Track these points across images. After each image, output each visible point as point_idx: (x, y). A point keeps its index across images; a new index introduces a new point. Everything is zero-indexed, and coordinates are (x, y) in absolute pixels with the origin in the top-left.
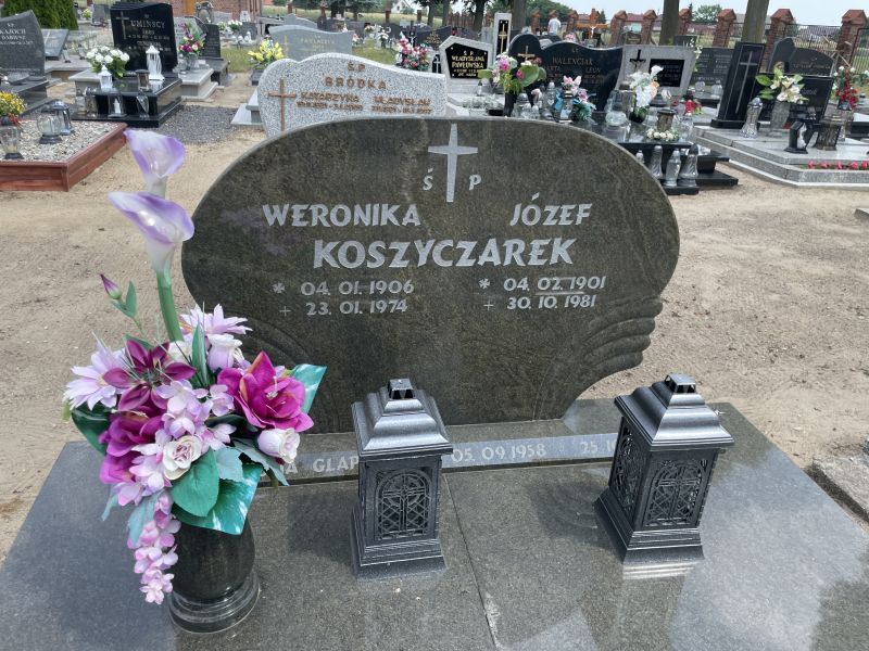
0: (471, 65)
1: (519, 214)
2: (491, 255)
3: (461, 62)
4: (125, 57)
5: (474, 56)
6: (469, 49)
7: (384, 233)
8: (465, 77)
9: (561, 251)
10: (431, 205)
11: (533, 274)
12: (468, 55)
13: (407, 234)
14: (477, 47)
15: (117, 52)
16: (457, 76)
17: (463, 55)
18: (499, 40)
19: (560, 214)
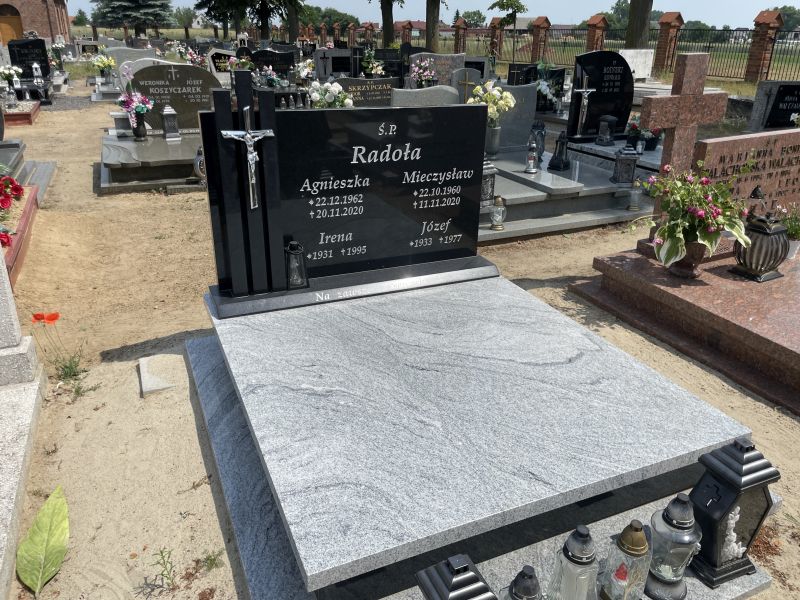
1: (188, 82)
2: (184, 90)
3: (221, 63)
4: (21, 71)
7: (163, 86)
8: (225, 71)
9: (198, 90)
10: (171, 81)
11: (194, 94)
13: (167, 86)
15: (15, 68)
19: (196, 82)
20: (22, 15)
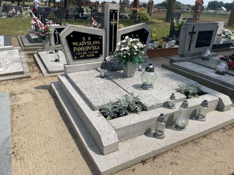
12: (87, 40)
16: (79, 58)
17: (82, 40)
18: (111, 26)
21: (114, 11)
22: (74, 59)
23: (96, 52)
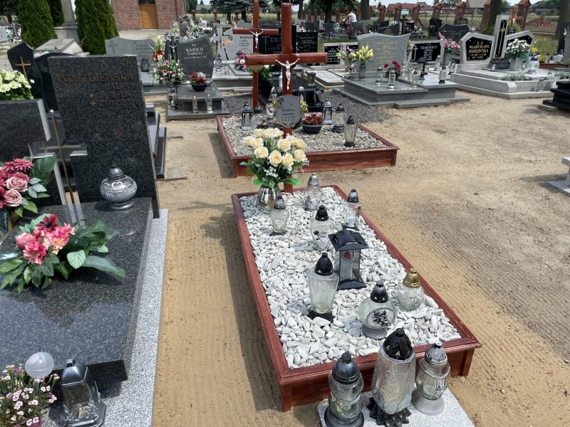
0: (480, 51)
3: (475, 49)
5: (484, 45)
6: (480, 40)
8: (476, 59)
12: (480, 43)
14: (485, 39)
16: (471, 59)
17: (476, 44)
18: (500, 33)
20: (157, 3)
21: (504, 21)
22: (468, 59)
23: (485, 55)
